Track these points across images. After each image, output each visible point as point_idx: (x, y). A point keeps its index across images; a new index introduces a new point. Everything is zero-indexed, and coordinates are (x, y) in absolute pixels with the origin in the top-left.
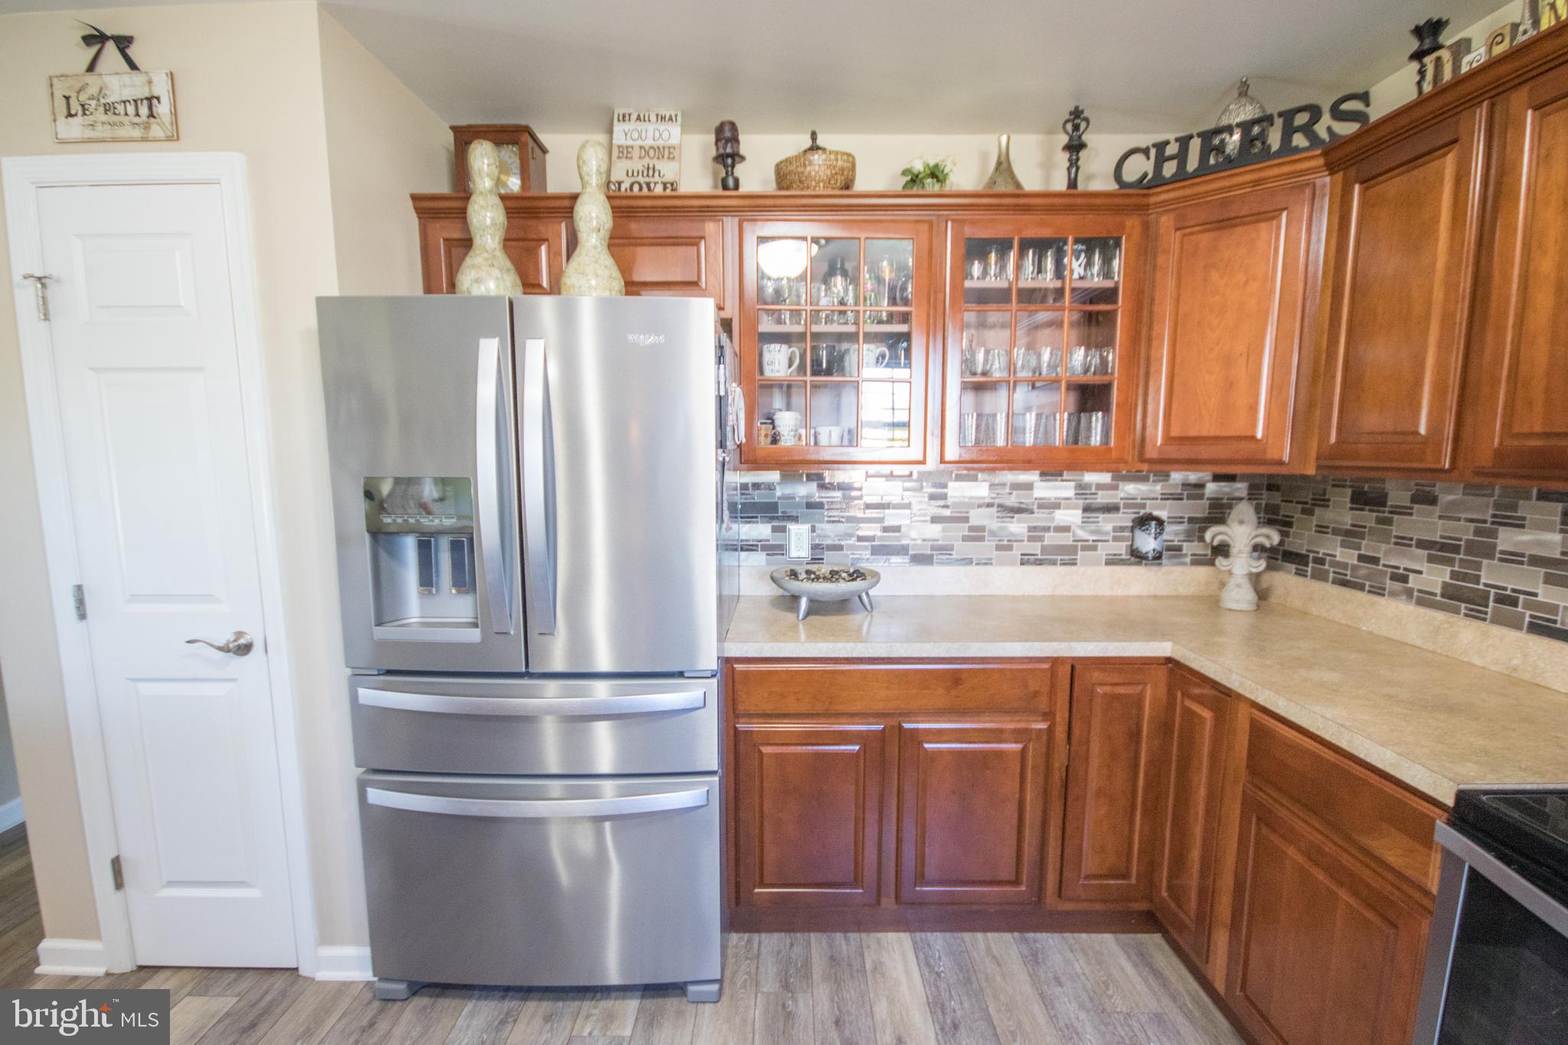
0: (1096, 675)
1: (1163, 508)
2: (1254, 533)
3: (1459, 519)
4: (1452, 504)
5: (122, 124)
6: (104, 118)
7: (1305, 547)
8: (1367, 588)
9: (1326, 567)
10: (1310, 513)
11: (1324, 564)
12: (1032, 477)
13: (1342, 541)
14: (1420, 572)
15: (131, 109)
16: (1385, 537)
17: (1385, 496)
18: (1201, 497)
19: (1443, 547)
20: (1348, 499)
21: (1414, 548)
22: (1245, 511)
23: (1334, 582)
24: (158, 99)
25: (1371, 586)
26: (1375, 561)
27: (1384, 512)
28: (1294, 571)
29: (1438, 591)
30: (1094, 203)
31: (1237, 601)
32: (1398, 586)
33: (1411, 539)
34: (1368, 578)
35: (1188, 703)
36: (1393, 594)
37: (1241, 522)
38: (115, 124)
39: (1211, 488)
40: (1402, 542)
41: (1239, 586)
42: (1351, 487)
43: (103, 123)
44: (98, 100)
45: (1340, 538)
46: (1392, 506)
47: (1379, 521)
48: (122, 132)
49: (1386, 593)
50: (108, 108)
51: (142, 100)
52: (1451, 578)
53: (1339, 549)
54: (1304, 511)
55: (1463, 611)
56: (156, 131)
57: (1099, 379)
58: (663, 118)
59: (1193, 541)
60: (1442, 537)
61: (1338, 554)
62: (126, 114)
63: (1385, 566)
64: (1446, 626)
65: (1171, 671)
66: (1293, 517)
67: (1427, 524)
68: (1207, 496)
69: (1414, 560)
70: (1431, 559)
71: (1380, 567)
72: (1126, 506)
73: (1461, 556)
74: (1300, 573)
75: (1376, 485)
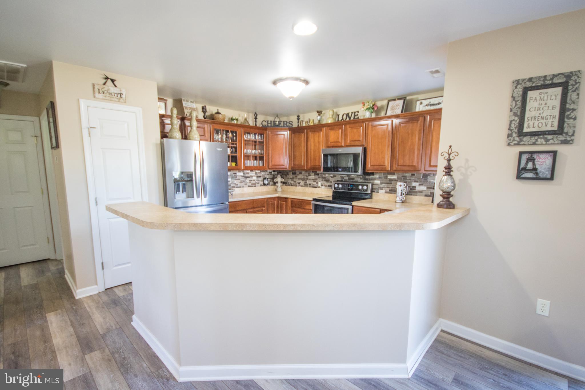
0: (269, 200)
1: (267, 176)
2: (281, 180)
4: (304, 174)
5: (113, 97)
6: (109, 95)
7: (286, 181)
8: (295, 186)
9: (289, 184)
12: (249, 171)
14: (301, 183)
15: (116, 95)
16: (296, 178)
17: (296, 173)
18: (271, 174)
19: (303, 179)
20: (292, 174)
22: (279, 176)
23: (291, 186)
24: (123, 94)
26: (295, 182)
29: (303, 184)
30: (259, 128)
32: (299, 185)
34: (295, 184)
35: (281, 202)
36: (298, 186)
37: (279, 178)
38: (111, 97)
39: (273, 173)
40: (299, 179)
41: (280, 188)
43: (108, 96)
44: (107, 91)
45: (291, 179)
47: (296, 176)
48: (113, 99)
50: (109, 94)
51: (118, 94)
53: (291, 181)
54: (285, 176)
55: (306, 186)
56: (121, 100)
57: (262, 155)
58: (191, 102)
62: (114, 96)
63: (297, 182)
65: (278, 199)
67: (301, 176)
69: (300, 181)
70: (302, 181)
72: (263, 176)
73: (305, 180)
74: (286, 185)
75: (295, 172)
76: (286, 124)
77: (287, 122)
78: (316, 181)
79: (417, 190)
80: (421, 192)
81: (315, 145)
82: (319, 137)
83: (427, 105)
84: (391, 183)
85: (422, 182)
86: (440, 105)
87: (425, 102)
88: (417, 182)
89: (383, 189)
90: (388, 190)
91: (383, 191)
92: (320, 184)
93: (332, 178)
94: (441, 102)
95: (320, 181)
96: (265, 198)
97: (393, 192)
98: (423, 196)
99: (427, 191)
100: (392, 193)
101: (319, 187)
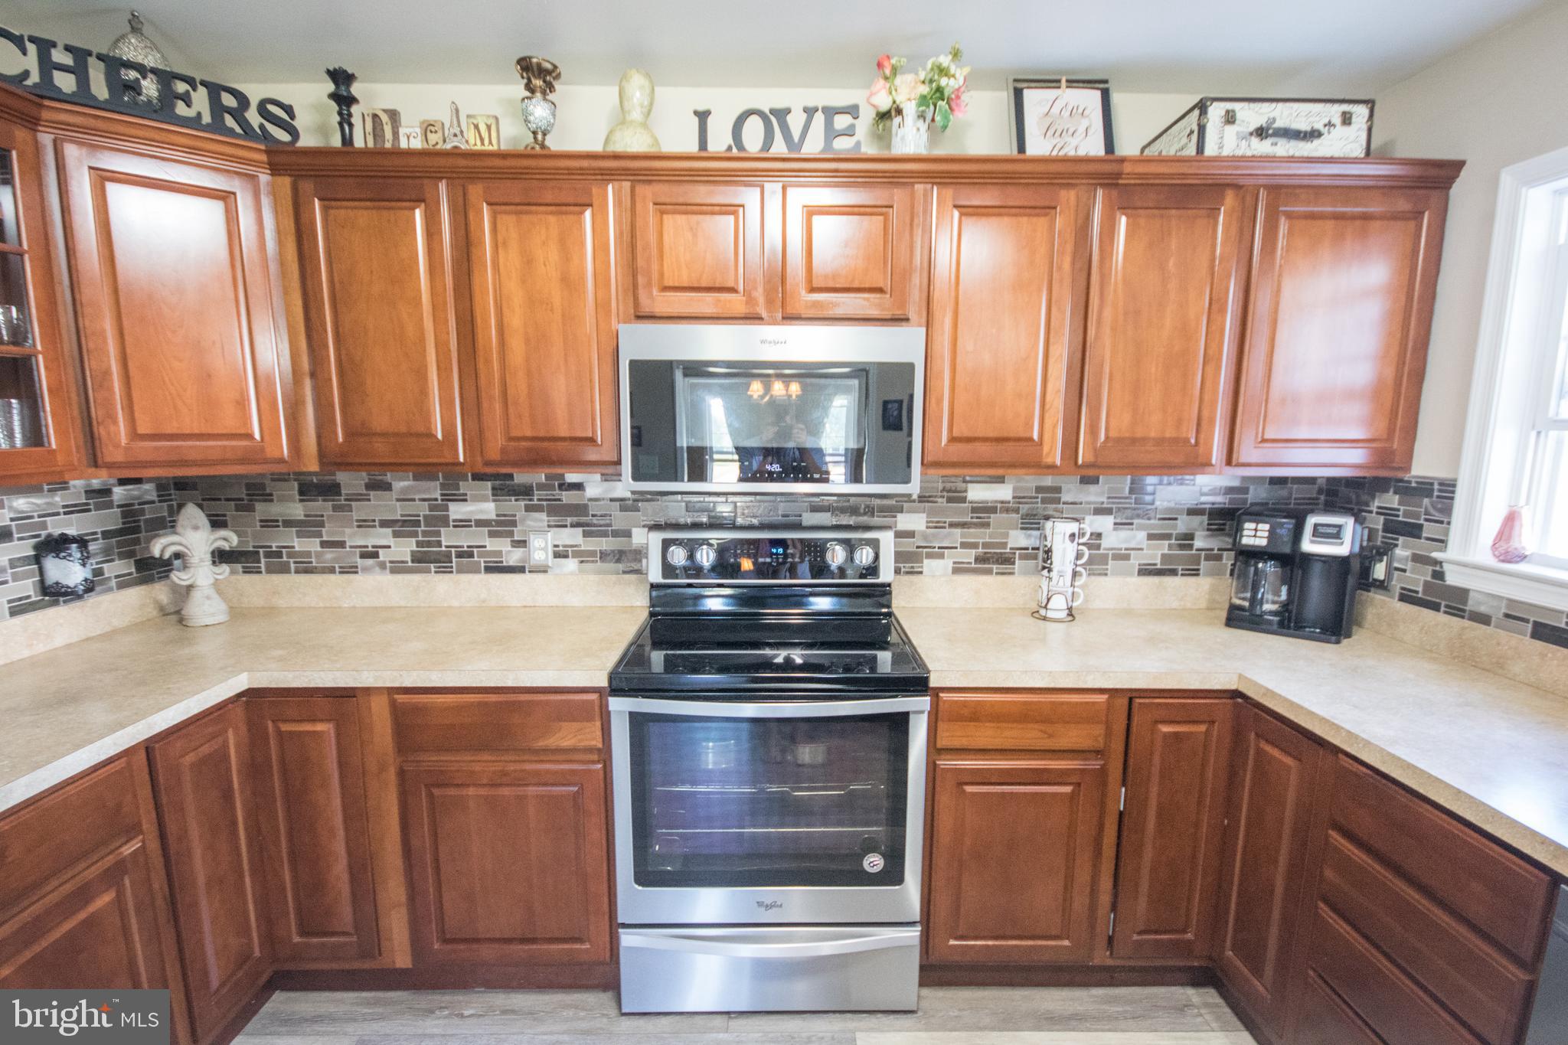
1: (68, 525)
2: (212, 537)
3: (414, 500)
4: (404, 490)
7: (251, 544)
8: (337, 570)
9: (285, 559)
10: (250, 508)
11: (281, 557)
13: (297, 531)
14: (389, 547)
17: (338, 486)
18: (109, 505)
19: (404, 523)
20: (296, 492)
21: (378, 528)
22: (186, 514)
23: (297, 572)
25: (340, 567)
26: (339, 545)
27: (340, 500)
28: (241, 570)
29: (409, 559)
31: (213, 615)
32: (370, 562)
33: (374, 521)
34: (335, 560)
36: (366, 570)
37: (196, 528)
39: (119, 493)
40: (364, 524)
41: (208, 598)
42: (295, 480)
45: (294, 529)
46: (347, 495)
47: (337, 509)
49: (359, 570)
52: (417, 547)
53: (296, 539)
54: (244, 511)
55: (433, 569)
59: (112, 560)
60: (402, 516)
61: (296, 544)
63: (351, 547)
64: (424, 584)
65: (250, 707)
66: (225, 515)
68: (116, 503)
69: (382, 537)
70: (396, 535)
71: (348, 549)
72: (19, 529)
73: (423, 528)
74: (251, 571)
75: (333, 477)
76: (238, 114)
77: (243, 101)
78: (511, 534)
79: (1105, 549)
80: (1122, 557)
81: (533, 301)
82: (569, 245)
83: (1261, 133)
84: (987, 525)
85: (1129, 513)
86: (1316, 142)
87: (1251, 116)
88: (1107, 511)
89: (941, 556)
90: (969, 556)
91: (945, 564)
92: (540, 547)
93: (623, 509)
94: (1319, 126)
95: (539, 531)
96: (127, 753)
97: (995, 566)
98: (1131, 575)
99: (1150, 552)
100: (989, 572)
101: (543, 570)
